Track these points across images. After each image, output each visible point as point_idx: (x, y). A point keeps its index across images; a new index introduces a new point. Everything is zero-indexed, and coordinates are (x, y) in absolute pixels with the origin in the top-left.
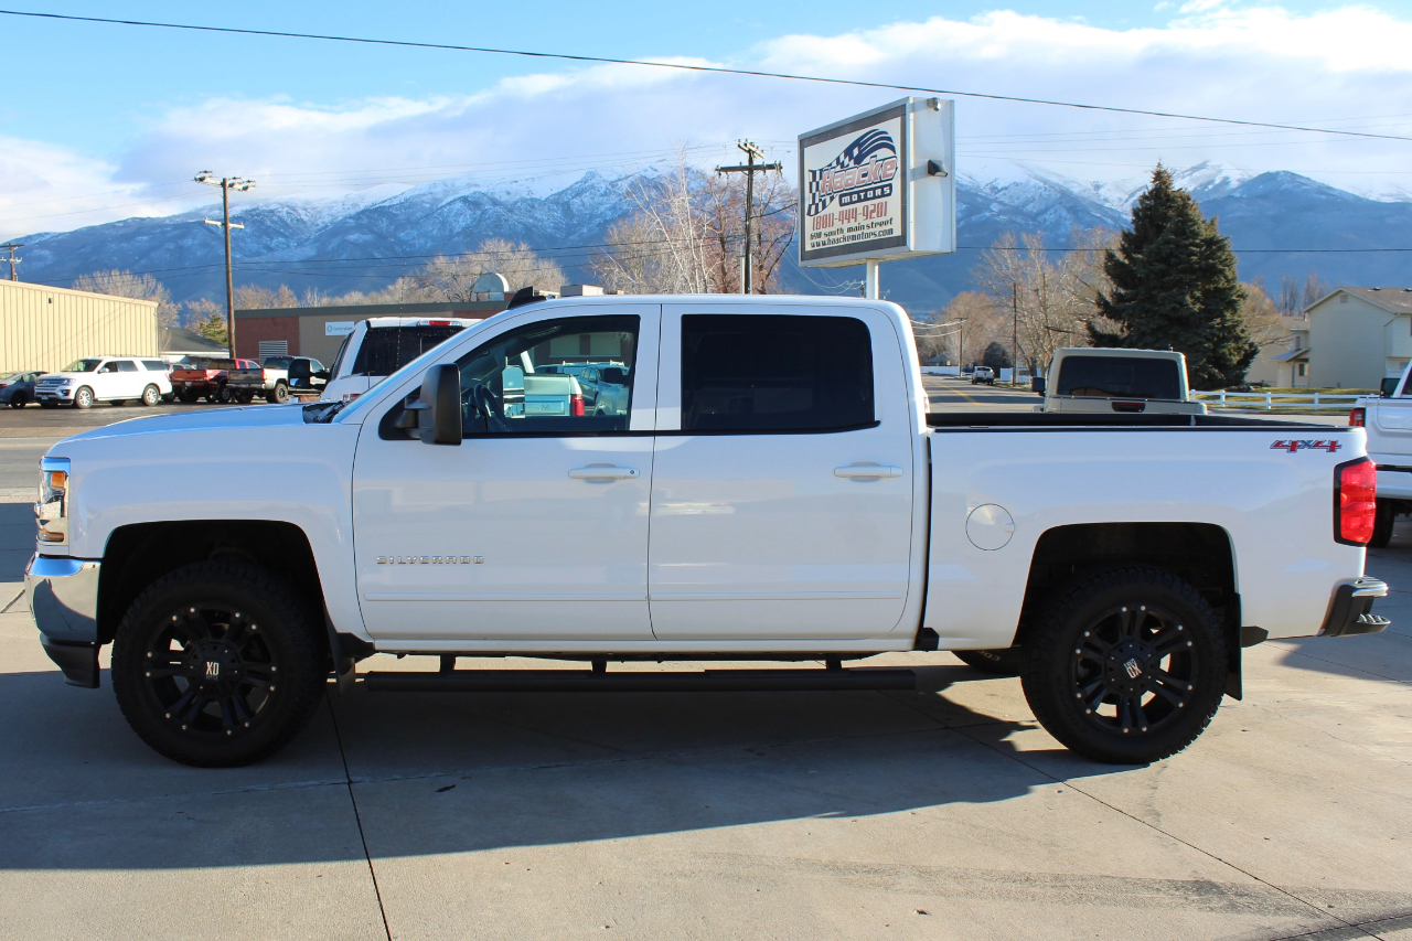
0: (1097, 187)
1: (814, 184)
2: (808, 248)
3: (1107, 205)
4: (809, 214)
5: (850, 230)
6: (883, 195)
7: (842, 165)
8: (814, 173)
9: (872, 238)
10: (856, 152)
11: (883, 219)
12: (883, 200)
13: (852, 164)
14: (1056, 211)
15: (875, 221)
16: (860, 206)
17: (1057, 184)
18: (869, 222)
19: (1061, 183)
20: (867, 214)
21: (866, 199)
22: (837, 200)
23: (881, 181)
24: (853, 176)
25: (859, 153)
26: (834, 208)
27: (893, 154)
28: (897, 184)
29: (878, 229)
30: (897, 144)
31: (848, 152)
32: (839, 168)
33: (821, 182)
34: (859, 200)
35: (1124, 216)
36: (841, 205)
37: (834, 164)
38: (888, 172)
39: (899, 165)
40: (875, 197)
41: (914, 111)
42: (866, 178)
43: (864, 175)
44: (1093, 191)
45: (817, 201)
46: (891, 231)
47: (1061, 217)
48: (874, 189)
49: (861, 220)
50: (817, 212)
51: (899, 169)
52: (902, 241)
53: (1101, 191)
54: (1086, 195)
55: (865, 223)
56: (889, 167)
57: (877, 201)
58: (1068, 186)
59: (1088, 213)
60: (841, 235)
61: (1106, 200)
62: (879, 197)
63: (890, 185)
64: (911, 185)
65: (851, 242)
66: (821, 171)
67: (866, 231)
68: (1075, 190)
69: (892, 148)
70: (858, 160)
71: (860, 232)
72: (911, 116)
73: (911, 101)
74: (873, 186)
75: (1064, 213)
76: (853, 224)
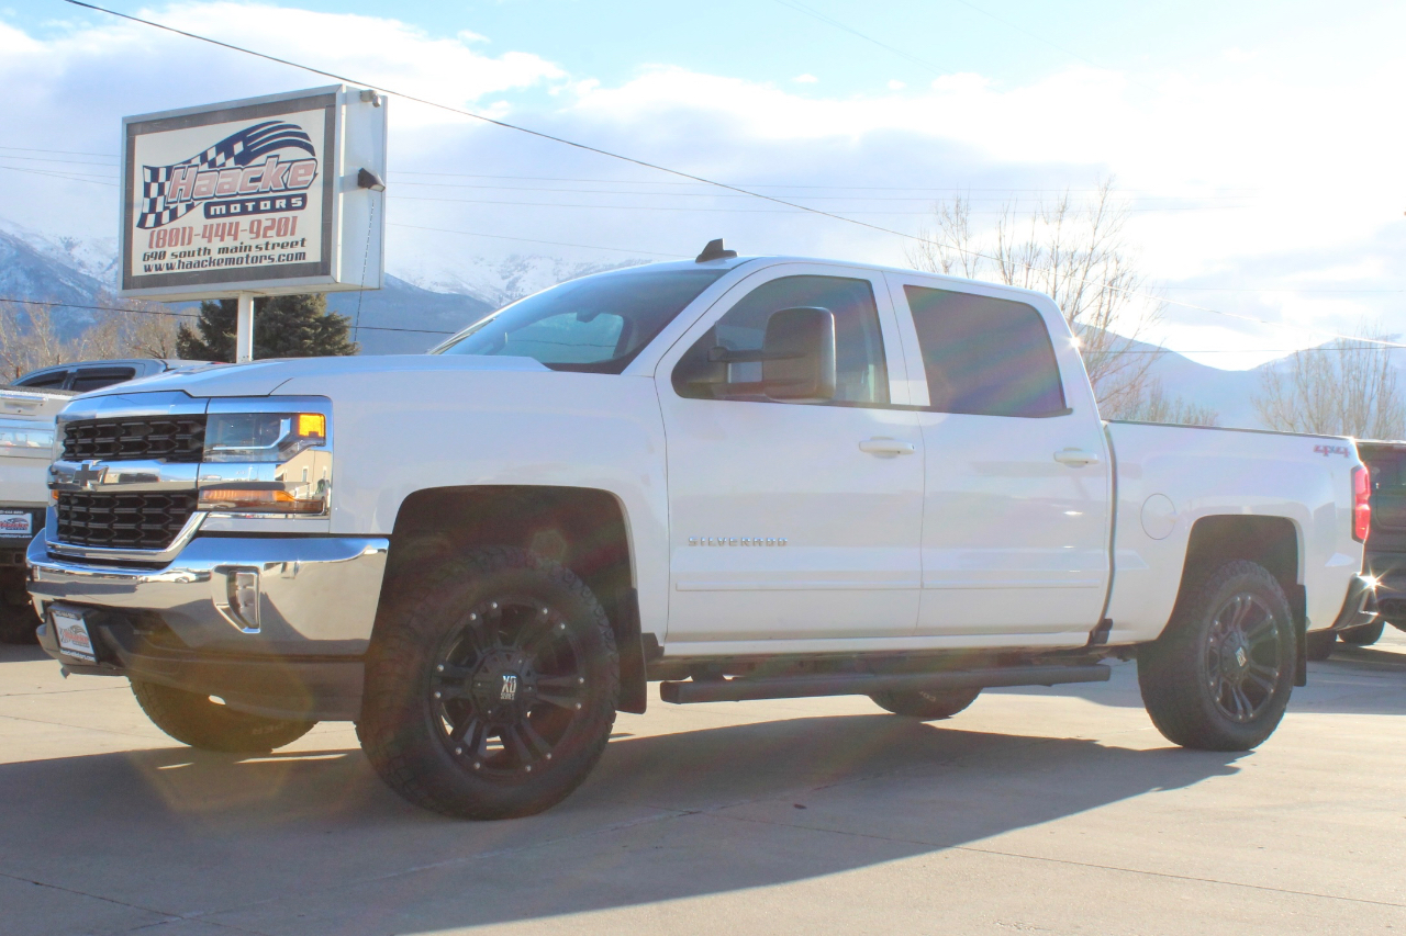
0: (69, 245)
1: (154, 188)
2: (138, 270)
3: (82, 271)
4: (142, 224)
5: (224, 250)
6: (289, 207)
7: (212, 164)
8: (155, 172)
9: (265, 263)
10: (238, 148)
11: (289, 239)
12: (289, 214)
13: (231, 163)
14: (9, 275)
15: (272, 241)
16: (245, 221)
17: (13, 237)
18: (261, 241)
19: (18, 236)
20: (256, 230)
21: (257, 210)
22: (199, 209)
23: (287, 189)
24: (234, 179)
25: (244, 149)
26: (195, 219)
27: (310, 156)
28: (315, 195)
29: (278, 251)
30: (318, 141)
31: (225, 147)
32: (205, 167)
33: (167, 185)
34: (244, 211)
35: (106, 289)
36: (208, 215)
37: (197, 161)
38: (300, 179)
39: (320, 170)
40: (273, 209)
41: (346, 103)
42: (259, 184)
43: (253, 180)
44: (63, 250)
45: (159, 208)
46: (302, 255)
47: (16, 283)
48: (273, 200)
49: (245, 238)
50: (158, 222)
51: (320, 177)
52: (323, 268)
53: (76, 252)
54: (53, 254)
55: (254, 243)
56: (302, 171)
57: (277, 216)
58: (29, 240)
59: (57, 280)
60: (207, 257)
61: (81, 264)
62: (281, 209)
63: (304, 198)
64: (340, 199)
65: (223, 267)
66: (169, 170)
67: (254, 253)
68: (39, 247)
69: (310, 149)
70: (244, 159)
71: (243, 254)
72: (343, 111)
73: (344, 91)
74: (271, 194)
75: (22, 278)
76: (229, 242)
